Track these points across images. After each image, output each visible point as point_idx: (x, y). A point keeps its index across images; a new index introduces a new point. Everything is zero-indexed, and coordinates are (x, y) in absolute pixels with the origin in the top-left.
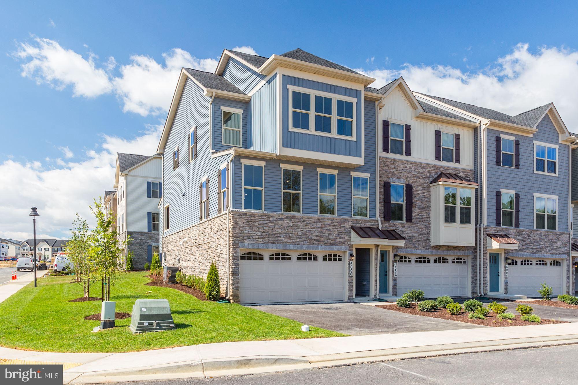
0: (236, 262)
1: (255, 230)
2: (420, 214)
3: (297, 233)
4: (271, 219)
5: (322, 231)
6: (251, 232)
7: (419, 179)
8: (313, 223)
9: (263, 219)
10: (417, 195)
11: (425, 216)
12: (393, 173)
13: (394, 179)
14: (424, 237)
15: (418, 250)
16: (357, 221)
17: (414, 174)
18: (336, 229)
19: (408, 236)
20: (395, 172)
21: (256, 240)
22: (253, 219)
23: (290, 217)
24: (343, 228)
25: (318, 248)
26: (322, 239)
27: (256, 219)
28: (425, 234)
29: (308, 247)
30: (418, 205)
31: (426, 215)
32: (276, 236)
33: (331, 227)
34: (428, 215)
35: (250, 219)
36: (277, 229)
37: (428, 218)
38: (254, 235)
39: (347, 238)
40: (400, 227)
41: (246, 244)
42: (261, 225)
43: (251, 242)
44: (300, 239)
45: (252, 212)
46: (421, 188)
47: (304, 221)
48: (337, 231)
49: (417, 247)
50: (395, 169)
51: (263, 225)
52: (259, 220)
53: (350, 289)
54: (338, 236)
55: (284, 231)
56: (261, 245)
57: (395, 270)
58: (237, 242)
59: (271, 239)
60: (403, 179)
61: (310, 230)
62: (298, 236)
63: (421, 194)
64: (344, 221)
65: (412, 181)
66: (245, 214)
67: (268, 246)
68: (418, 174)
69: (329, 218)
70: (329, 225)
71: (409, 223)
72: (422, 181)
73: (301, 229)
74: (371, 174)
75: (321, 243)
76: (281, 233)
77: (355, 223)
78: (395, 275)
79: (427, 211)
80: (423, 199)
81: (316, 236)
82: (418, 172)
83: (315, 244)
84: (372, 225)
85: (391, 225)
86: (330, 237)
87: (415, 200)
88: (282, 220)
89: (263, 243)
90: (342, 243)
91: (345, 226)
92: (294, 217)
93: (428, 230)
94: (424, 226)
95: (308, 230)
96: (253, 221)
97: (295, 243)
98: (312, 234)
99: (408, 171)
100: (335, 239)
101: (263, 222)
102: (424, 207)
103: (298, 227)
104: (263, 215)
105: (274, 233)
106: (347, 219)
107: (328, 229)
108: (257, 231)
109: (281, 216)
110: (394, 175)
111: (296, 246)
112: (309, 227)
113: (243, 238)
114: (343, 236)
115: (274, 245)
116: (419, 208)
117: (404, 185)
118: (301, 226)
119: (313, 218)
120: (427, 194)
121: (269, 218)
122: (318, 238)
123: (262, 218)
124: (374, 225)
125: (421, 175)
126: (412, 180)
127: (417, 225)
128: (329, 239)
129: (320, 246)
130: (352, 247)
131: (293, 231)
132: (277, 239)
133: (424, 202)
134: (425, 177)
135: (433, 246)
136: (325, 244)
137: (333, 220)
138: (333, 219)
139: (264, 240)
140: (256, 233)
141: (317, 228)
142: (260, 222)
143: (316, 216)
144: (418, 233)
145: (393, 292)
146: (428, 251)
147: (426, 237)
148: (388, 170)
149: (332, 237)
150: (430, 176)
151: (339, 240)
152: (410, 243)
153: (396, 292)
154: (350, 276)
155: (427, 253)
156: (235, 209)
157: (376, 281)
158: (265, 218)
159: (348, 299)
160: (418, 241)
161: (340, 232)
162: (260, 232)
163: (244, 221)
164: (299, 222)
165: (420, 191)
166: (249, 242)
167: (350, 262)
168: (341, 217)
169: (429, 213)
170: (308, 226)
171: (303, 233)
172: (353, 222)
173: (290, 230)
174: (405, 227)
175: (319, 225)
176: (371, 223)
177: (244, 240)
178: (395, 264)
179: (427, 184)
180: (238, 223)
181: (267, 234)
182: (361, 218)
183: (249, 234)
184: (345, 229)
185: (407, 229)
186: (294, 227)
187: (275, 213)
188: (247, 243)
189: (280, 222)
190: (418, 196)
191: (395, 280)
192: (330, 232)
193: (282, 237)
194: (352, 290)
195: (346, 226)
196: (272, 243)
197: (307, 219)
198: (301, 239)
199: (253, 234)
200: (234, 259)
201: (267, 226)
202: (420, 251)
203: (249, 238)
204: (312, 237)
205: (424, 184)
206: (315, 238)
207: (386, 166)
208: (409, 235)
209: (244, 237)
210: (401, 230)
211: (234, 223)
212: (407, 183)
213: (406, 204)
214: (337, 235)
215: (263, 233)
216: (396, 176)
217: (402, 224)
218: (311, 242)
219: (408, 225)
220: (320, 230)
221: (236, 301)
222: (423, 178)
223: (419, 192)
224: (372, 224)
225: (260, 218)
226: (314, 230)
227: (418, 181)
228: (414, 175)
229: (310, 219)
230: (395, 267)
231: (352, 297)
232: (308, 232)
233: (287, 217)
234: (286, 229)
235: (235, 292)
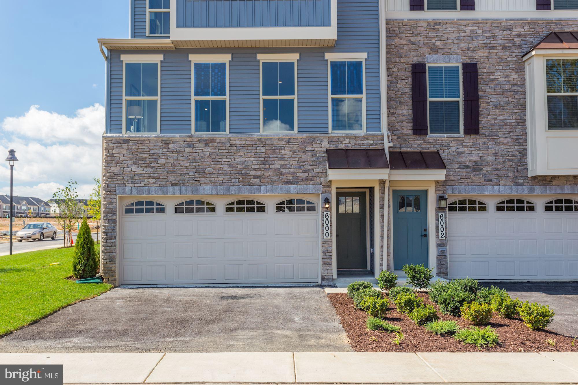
0: (111, 218)
1: (143, 165)
2: (499, 118)
3: (219, 166)
4: (171, 146)
5: (267, 161)
6: (134, 168)
7: (496, 51)
8: (249, 148)
9: (158, 146)
10: (491, 81)
11: (512, 120)
12: (433, 46)
13: (435, 57)
14: (510, 160)
15: (496, 187)
16: (339, 140)
17: (481, 42)
18: (296, 156)
19: (470, 160)
20: (438, 43)
21: (146, 180)
22: (139, 147)
23: (206, 140)
24: (310, 154)
25: (259, 190)
26: (267, 174)
27: (144, 147)
28: (513, 155)
29: (240, 189)
30: (492, 100)
31: (514, 117)
32: (180, 172)
33: (287, 153)
34: (519, 118)
35: (133, 148)
36: (181, 162)
37: (521, 124)
38: (141, 174)
39: (319, 170)
40: (451, 145)
41: (128, 189)
42: (154, 157)
43: (136, 185)
44: (224, 177)
45: (136, 137)
46: (501, 67)
47: (231, 145)
48: (297, 159)
49: (495, 181)
50: (436, 39)
51: (157, 157)
52: (150, 149)
53: (326, 262)
54: (300, 168)
55: (194, 164)
56: (153, 189)
57: (440, 226)
58: (113, 186)
59: (172, 179)
60: (456, 54)
61: (243, 159)
62: (220, 172)
63: (500, 80)
64: (312, 141)
65: (479, 56)
66: (127, 141)
67: (165, 189)
68: (492, 42)
69: (281, 138)
70: (280, 149)
71: (472, 136)
72: (501, 54)
73: (227, 160)
74: (369, 52)
75: (266, 181)
76: (189, 168)
77: (334, 143)
78: (440, 235)
79: (516, 111)
80: (507, 87)
81: (255, 169)
82: (494, 37)
83: (254, 184)
84: (372, 144)
85: (431, 141)
86: (283, 170)
87: (487, 90)
88: (191, 145)
89: (156, 185)
90: (307, 179)
91: (313, 148)
92: (213, 140)
93: (522, 147)
94: (509, 140)
95: (240, 160)
96: (139, 150)
97: (215, 184)
98: (247, 167)
99: (469, 38)
100: (294, 174)
101: (157, 151)
102: (508, 103)
103: (221, 156)
104: (159, 140)
105: (176, 168)
106: (318, 137)
107: (279, 156)
108: (146, 167)
109: (188, 139)
110: (434, 49)
111: (216, 189)
112: (241, 154)
113: (123, 179)
114: (309, 167)
115: (177, 188)
116: (496, 106)
117: (460, 66)
118: (226, 154)
119: (248, 139)
120: (516, 77)
121: (169, 144)
122: (259, 173)
123: (156, 144)
124: (376, 144)
125: (500, 42)
126: (477, 55)
127: (494, 138)
128: (281, 174)
129: (263, 187)
130: (330, 187)
131: (212, 163)
132: (182, 178)
133: (510, 93)
134: (510, 45)
135: (535, 178)
136: (272, 183)
137: (289, 141)
138: (290, 139)
139: (159, 180)
140: (145, 169)
141: (258, 155)
142: (152, 152)
143: (255, 136)
144: (496, 154)
145: (438, 268)
146: (520, 187)
147: (516, 161)
148: (422, 42)
149: (287, 170)
150: (523, 42)
151: (301, 174)
152: (478, 173)
153: (446, 268)
154: (325, 237)
155: (519, 192)
156: (110, 133)
157: (382, 247)
158: (162, 144)
159: (323, 279)
160: (497, 169)
161: (304, 160)
162: (153, 167)
163: (125, 152)
164: (223, 148)
165: (499, 73)
166: (132, 185)
167: (325, 213)
168: (305, 135)
169: (521, 114)
170: (239, 154)
171: (230, 166)
172: (330, 142)
173: (207, 162)
174: (464, 144)
175: (261, 150)
176: (369, 142)
177: (125, 182)
178: (440, 214)
179: (515, 59)
180: (115, 155)
181: (164, 170)
182: (347, 134)
183: (132, 173)
184: (314, 155)
185: (470, 146)
186: (213, 157)
187: (177, 136)
188: (129, 186)
189: (188, 150)
190: (495, 83)
191: (441, 245)
192: (283, 162)
193: (191, 174)
194: (330, 264)
195: (316, 149)
196: (172, 185)
197: (237, 142)
198: (227, 177)
199: (140, 172)
200: (108, 213)
201: (163, 157)
202: (501, 188)
203: (132, 178)
204: (248, 172)
205: (508, 59)
206: (253, 173)
207: (417, 35)
208: (475, 158)
209: (125, 177)
210: (454, 150)
211: (108, 156)
212: (468, 61)
213: (465, 101)
214: (297, 166)
215: (158, 170)
216: (439, 50)
217: (456, 140)
218: (246, 180)
219: (470, 140)
220: (262, 159)
221: (110, 279)
222: (504, 48)
223: (497, 75)
224: (372, 142)
225: (152, 145)
226: (252, 159)
227: (493, 55)
228: (483, 45)
229: (244, 142)
230: (440, 220)
231: (330, 277)
232: (239, 163)
233: (200, 141)
234: (199, 161)
235: (108, 265)
